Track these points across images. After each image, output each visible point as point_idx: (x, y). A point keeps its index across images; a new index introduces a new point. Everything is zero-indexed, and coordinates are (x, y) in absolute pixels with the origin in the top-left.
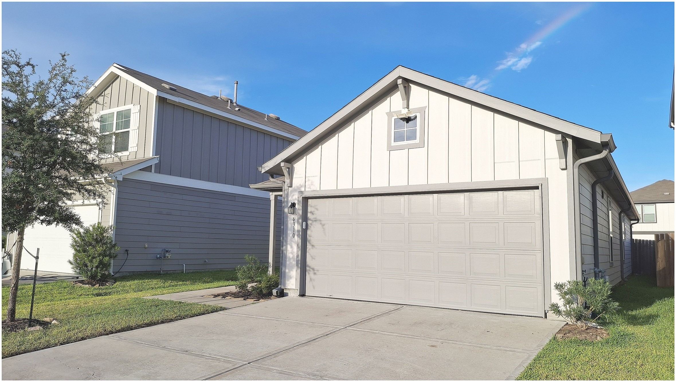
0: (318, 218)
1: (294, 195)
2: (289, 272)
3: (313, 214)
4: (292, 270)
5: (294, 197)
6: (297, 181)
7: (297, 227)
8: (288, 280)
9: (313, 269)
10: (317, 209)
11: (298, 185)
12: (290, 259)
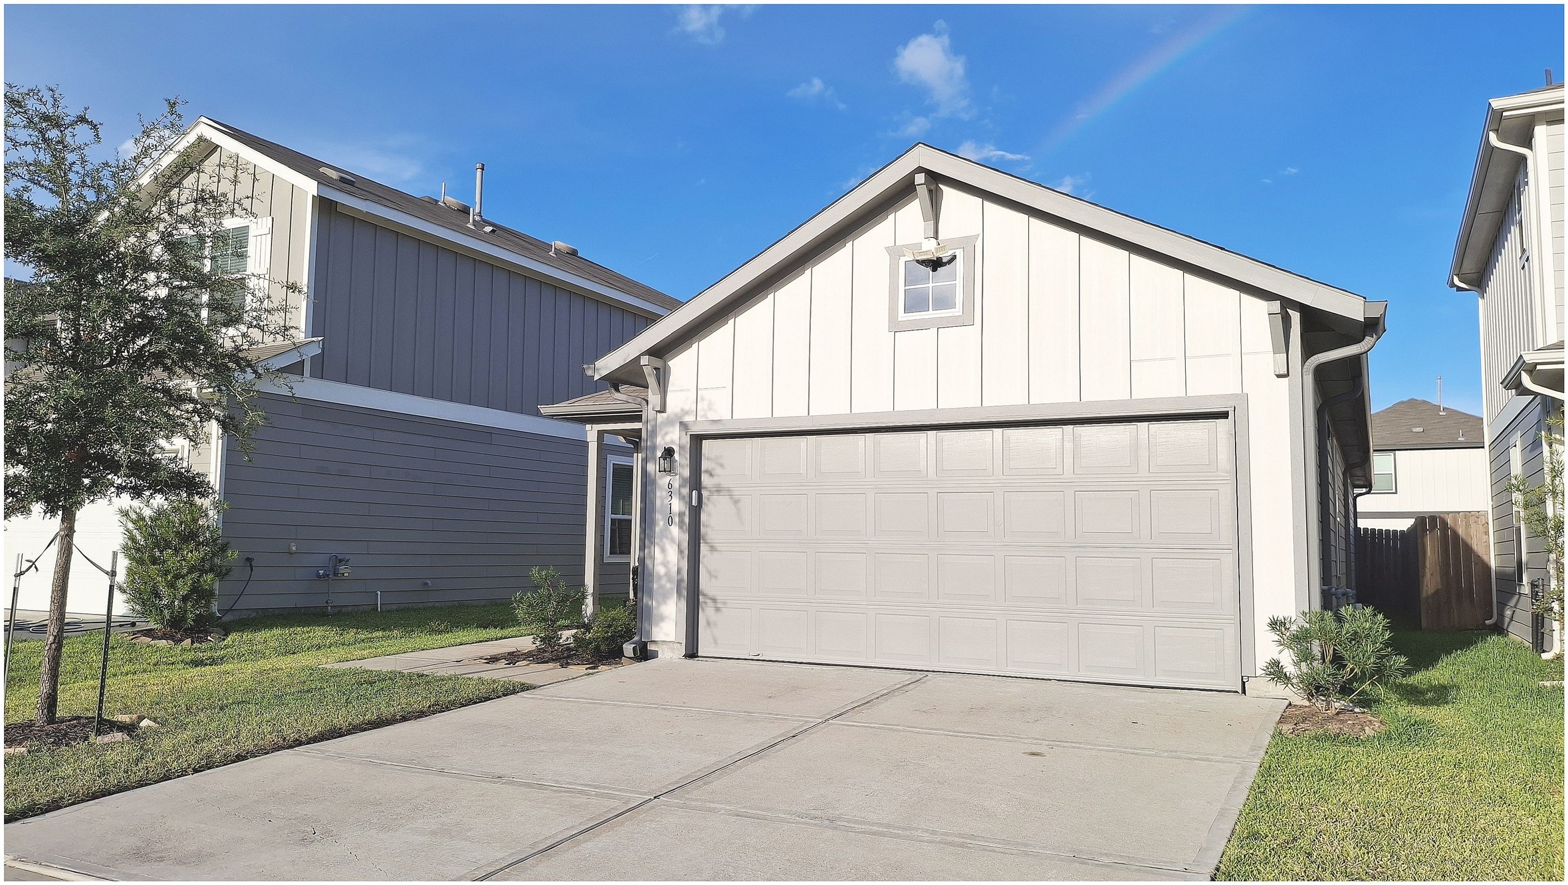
0: (725, 483)
2: (659, 605)
3: (711, 475)
4: (665, 603)
6: (677, 400)
7: (677, 505)
8: (657, 625)
9: (714, 600)
10: (722, 466)
11: (677, 410)
12: (660, 578)
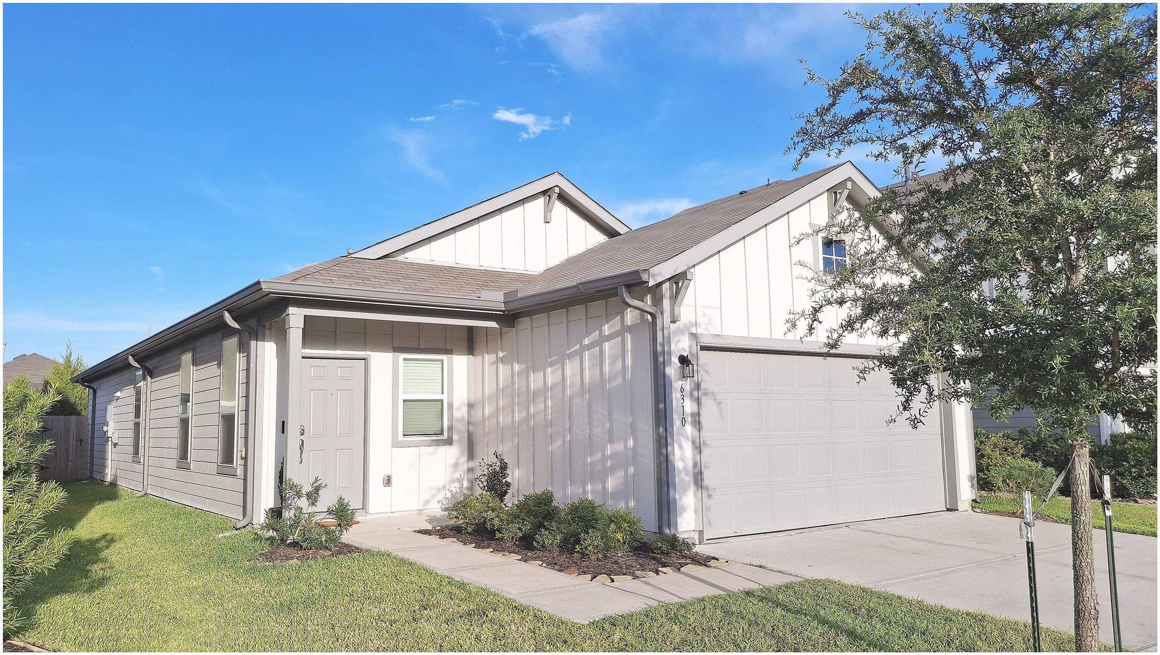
0: (710, 388)
1: (679, 341)
2: (681, 498)
4: (685, 494)
5: (680, 346)
6: (685, 312)
7: (690, 406)
8: (680, 516)
9: (707, 489)
11: (687, 323)
12: (680, 472)
